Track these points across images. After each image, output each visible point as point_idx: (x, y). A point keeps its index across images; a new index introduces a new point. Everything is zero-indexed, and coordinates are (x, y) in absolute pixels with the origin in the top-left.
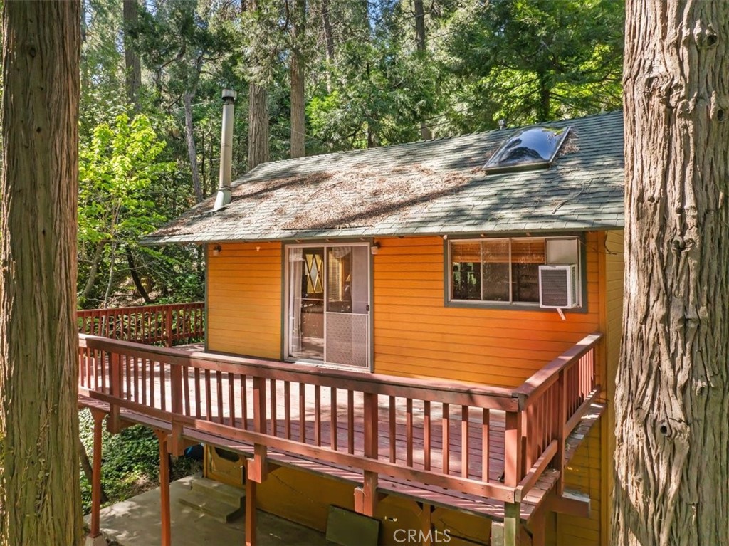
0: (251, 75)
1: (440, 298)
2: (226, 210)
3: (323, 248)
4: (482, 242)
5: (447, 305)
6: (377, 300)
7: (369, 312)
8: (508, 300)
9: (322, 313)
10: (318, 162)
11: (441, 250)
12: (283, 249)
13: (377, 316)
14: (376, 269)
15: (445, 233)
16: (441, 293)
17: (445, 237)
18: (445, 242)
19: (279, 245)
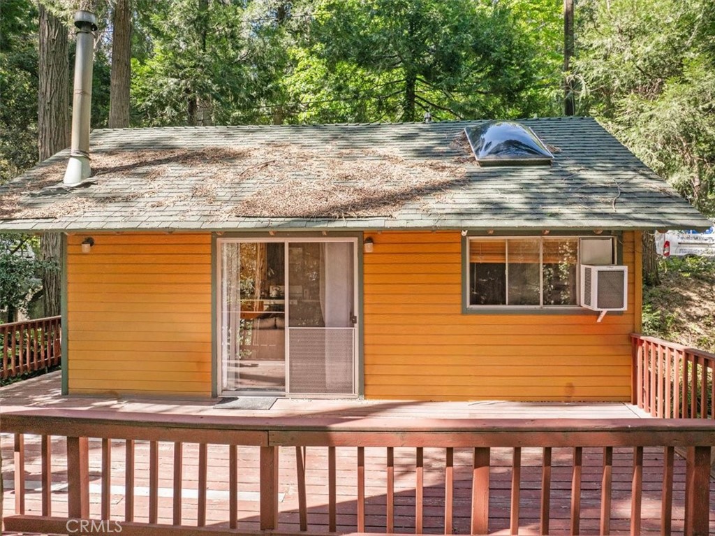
0: (61, 9)
1: (455, 304)
2: (92, 186)
3: (283, 244)
4: (508, 240)
5: (465, 312)
6: (367, 310)
7: (356, 325)
8: (538, 304)
9: (283, 328)
10: (200, 135)
11: (458, 248)
12: (214, 245)
13: (368, 329)
14: (366, 270)
15: (464, 229)
16: (458, 299)
17: (464, 233)
18: (464, 239)
19: (208, 239)
